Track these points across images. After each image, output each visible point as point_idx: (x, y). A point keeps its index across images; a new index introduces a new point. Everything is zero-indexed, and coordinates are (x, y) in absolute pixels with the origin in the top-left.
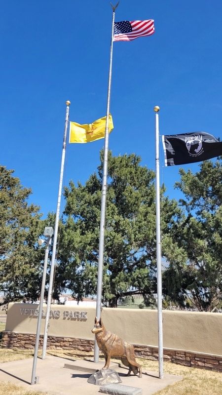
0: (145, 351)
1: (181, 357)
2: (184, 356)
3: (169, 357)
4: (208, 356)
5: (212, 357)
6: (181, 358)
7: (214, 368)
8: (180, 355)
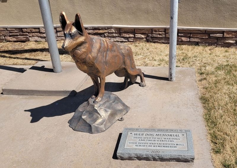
0: (109, 33)
1: (160, 34)
2: (164, 33)
3: (143, 36)
4: (196, 30)
5: (201, 31)
6: (159, 36)
7: (202, 43)
8: (157, 32)
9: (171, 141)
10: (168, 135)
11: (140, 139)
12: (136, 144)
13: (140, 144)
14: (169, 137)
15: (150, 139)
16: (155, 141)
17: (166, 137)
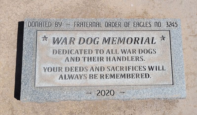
9: (137, 59)
10: (130, 41)
11: (67, 55)
12: (60, 73)
13: (70, 73)
14: (132, 46)
15: (92, 56)
16: (101, 59)
17: (126, 46)
